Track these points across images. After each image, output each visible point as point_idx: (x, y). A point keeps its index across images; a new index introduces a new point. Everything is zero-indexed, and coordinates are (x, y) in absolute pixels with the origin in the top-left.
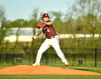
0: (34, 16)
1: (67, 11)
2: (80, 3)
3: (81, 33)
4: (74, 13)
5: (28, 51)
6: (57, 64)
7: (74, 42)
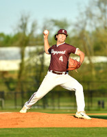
0: (21, 27)
1: (77, 18)
2: (99, 5)
3: (101, 55)
4: (88, 22)
5: (12, 86)
6: (61, 108)
7: (90, 71)
